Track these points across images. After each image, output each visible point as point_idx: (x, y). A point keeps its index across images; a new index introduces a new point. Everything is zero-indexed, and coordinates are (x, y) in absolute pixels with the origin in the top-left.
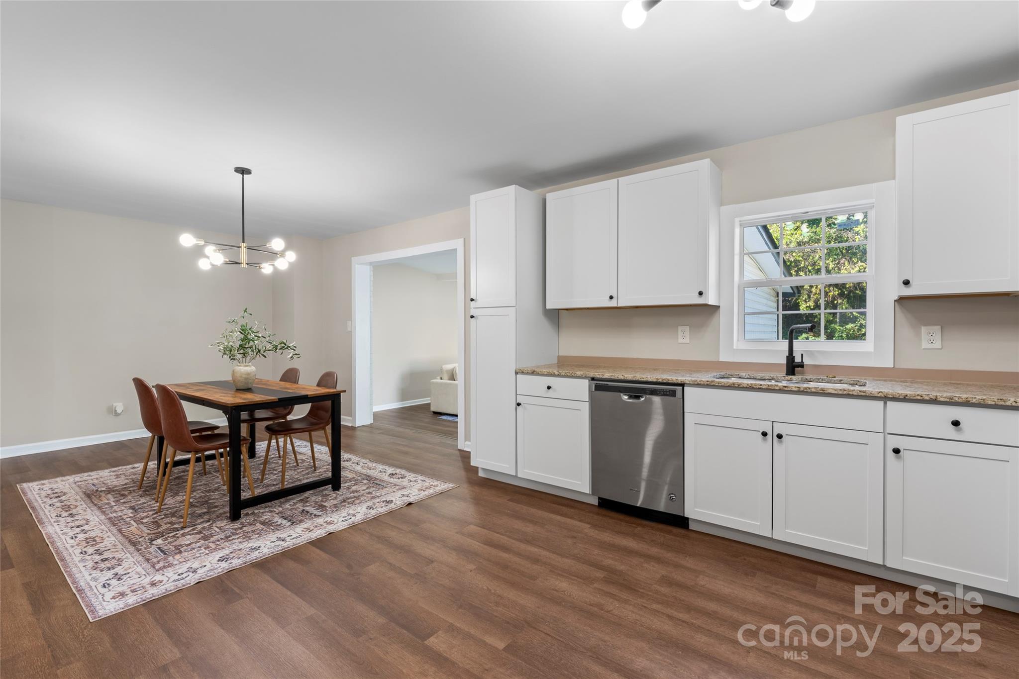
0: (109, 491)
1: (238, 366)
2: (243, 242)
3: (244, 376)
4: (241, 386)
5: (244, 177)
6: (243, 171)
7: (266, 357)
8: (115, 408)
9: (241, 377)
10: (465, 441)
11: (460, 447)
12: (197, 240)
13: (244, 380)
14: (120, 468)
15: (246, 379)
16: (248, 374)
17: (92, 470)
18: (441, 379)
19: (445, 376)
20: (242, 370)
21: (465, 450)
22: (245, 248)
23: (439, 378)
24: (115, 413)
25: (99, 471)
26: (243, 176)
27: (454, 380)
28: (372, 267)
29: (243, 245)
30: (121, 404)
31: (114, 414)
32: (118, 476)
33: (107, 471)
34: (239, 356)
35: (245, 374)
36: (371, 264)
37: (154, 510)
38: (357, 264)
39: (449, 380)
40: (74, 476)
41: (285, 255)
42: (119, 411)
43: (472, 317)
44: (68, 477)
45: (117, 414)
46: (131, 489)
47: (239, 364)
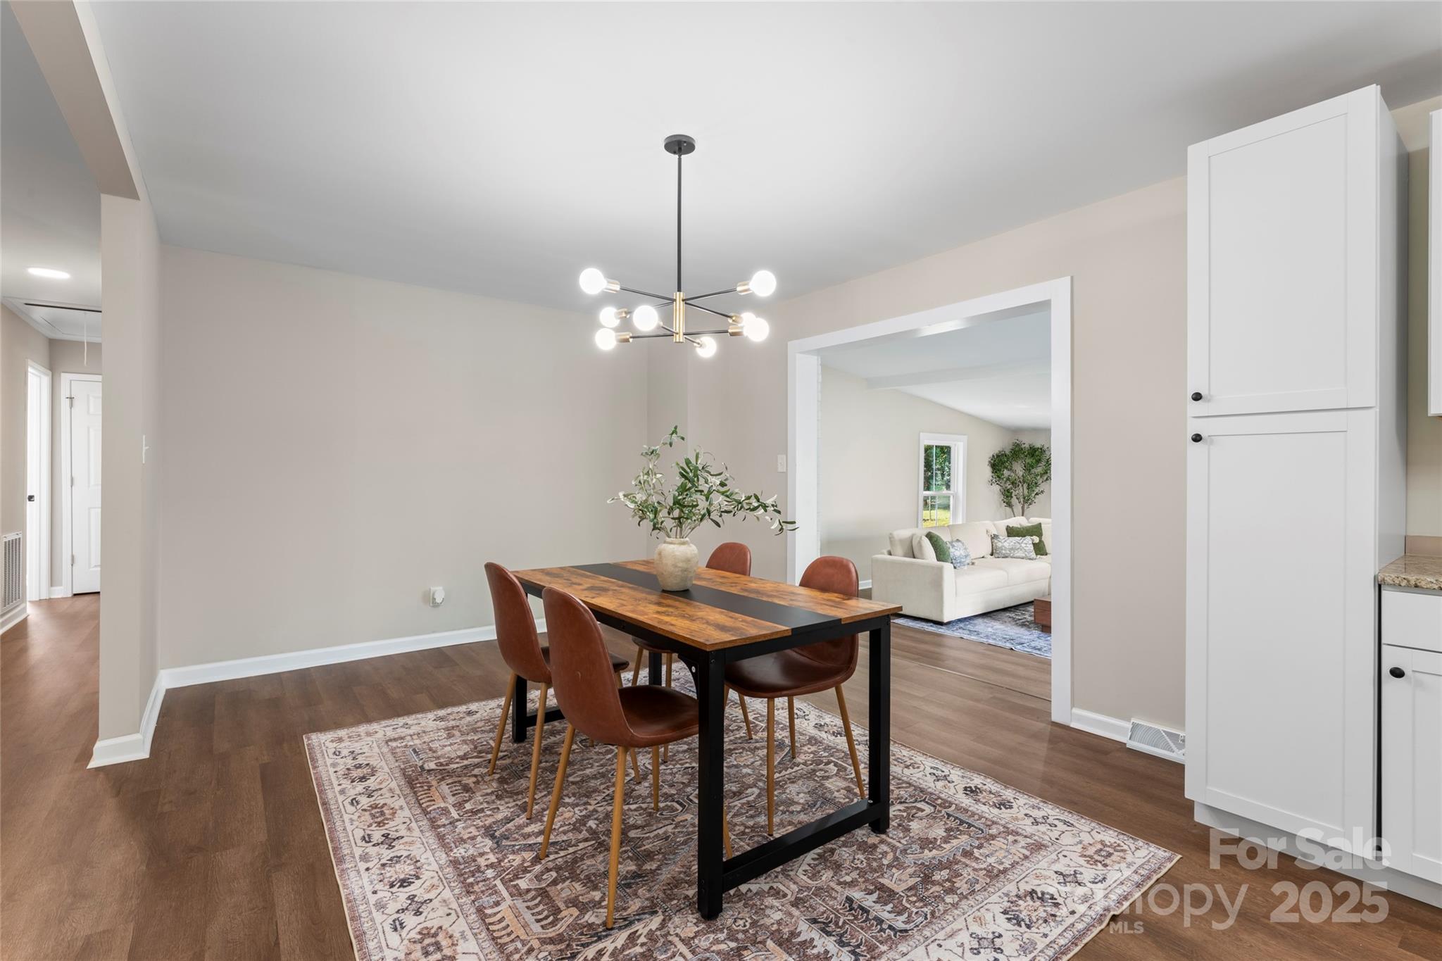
0: (443, 773)
1: (665, 542)
2: (679, 290)
3: (680, 565)
4: (673, 584)
7: (719, 526)
8: (434, 594)
9: (676, 566)
10: (1073, 706)
11: (1056, 717)
12: (608, 282)
13: (680, 573)
14: (449, 710)
15: (686, 570)
16: (688, 560)
17: (408, 712)
18: (890, 554)
19: (899, 550)
20: (677, 553)
21: (1072, 726)
22: (682, 302)
23: (885, 551)
24: (433, 603)
25: (419, 716)
27: (914, 557)
28: (819, 357)
29: (679, 296)
30: (441, 588)
31: (431, 605)
32: (450, 731)
33: (431, 715)
34: (669, 523)
35: (683, 561)
36: (818, 352)
37: (530, 847)
38: (801, 353)
39: (905, 556)
40: (384, 723)
41: (741, 318)
42: (439, 600)
43: (1197, 438)
44: (374, 726)
45: (435, 605)
46: (476, 771)
47: (668, 539)
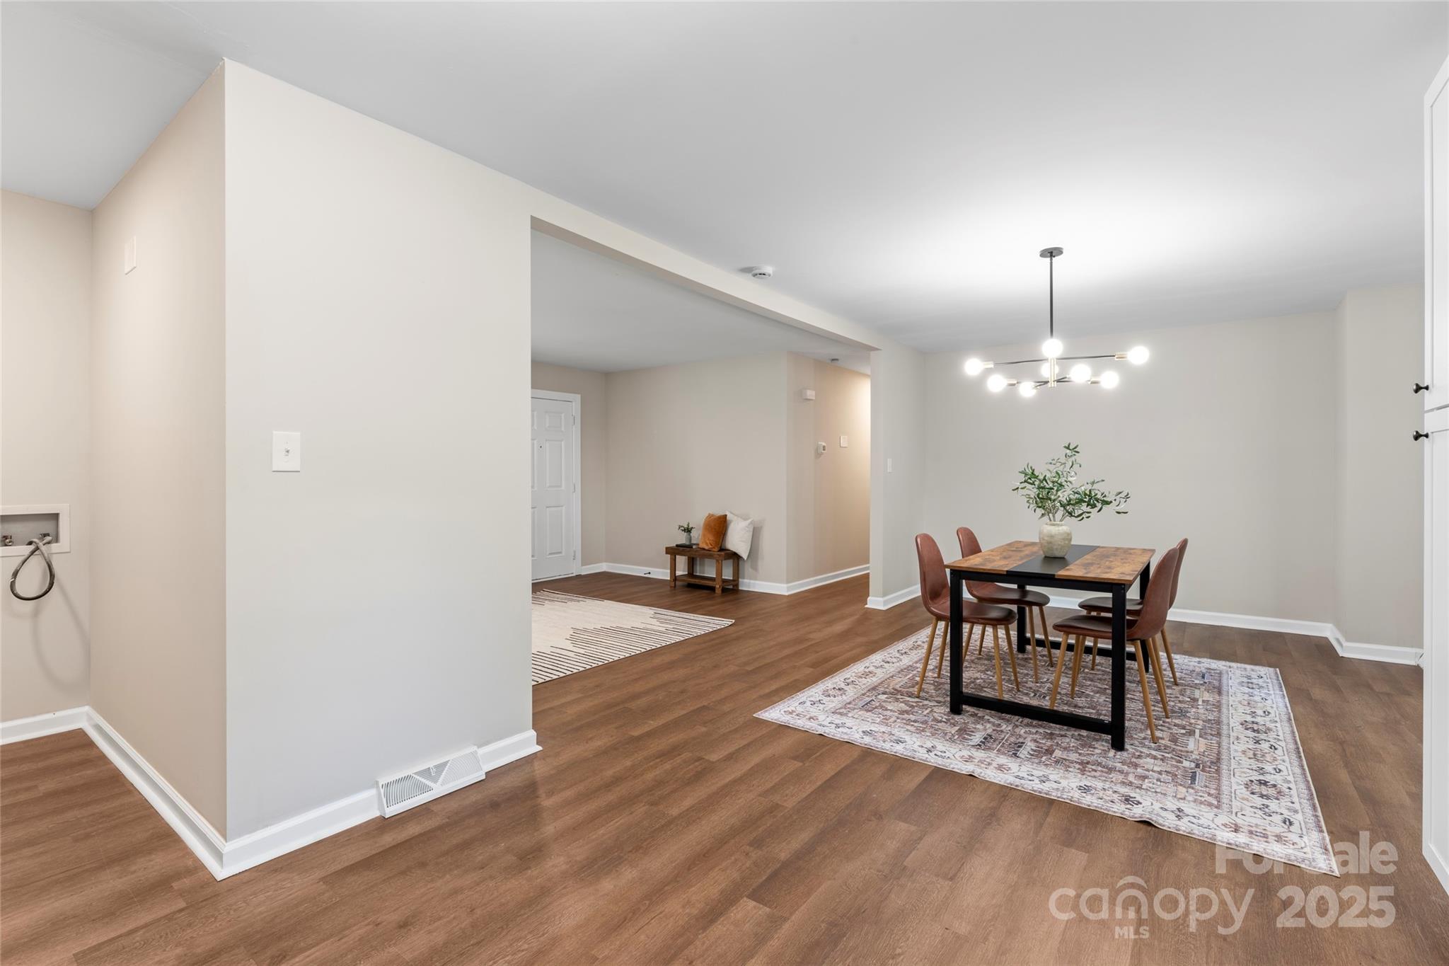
5: (1053, 261)
6: (1051, 253)
26: (1051, 260)
